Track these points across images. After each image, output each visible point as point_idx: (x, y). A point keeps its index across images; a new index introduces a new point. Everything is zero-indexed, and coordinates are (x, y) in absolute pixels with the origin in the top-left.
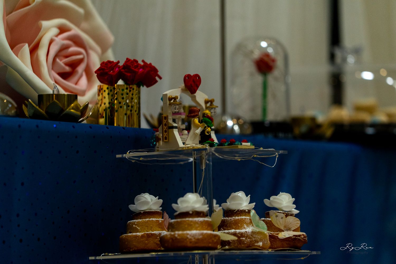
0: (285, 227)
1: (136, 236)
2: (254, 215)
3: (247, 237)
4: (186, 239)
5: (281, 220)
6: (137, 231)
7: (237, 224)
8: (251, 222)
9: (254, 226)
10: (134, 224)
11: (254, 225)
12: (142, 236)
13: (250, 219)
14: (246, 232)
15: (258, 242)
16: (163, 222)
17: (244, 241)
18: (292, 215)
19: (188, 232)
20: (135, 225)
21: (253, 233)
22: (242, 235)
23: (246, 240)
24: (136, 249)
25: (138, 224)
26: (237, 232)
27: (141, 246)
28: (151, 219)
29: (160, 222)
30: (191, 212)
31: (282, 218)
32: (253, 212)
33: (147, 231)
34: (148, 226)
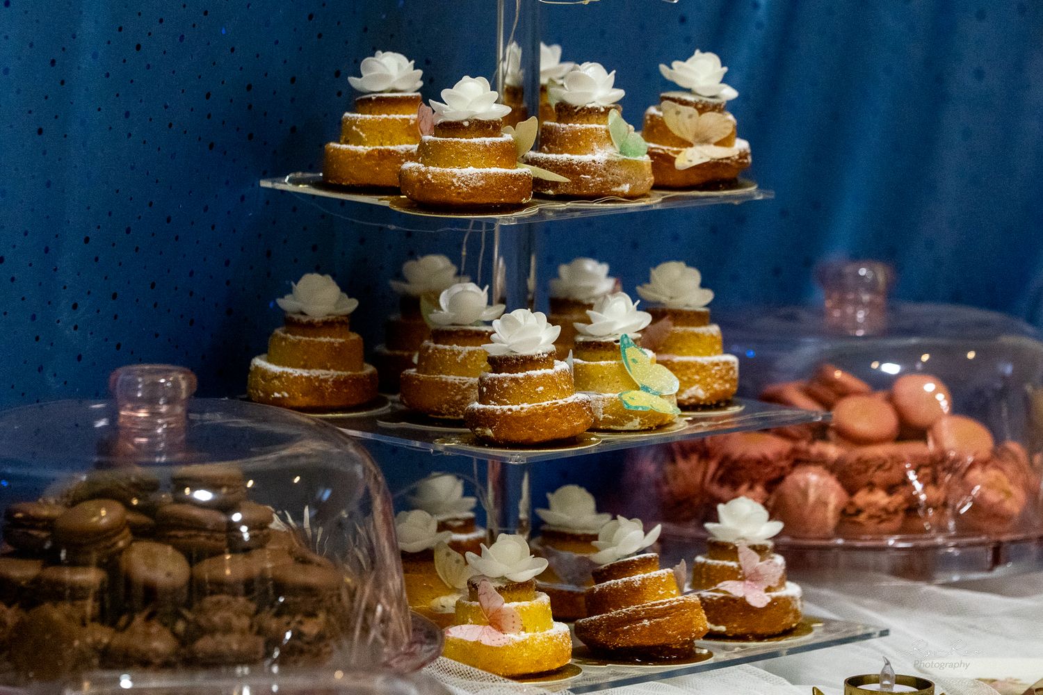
0: (697, 136)
1: (355, 155)
2: (615, 121)
3: (595, 173)
4: (449, 187)
5: (688, 121)
6: (360, 142)
7: (576, 142)
8: (609, 137)
9: (614, 147)
10: (354, 122)
11: (615, 144)
12: (369, 155)
13: (607, 131)
14: (594, 161)
15: (619, 185)
16: (417, 123)
17: (587, 182)
18: (715, 108)
19: (456, 170)
20: (357, 126)
21: (610, 163)
22: (585, 168)
23: (593, 180)
24: (354, 182)
25: (363, 125)
26: (574, 162)
27: (366, 178)
28: (392, 116)
29: (412, 122)
30: (466, 124)
31: (690, 116)
32: (614, 115)
33: (381, 145)
34: (382, 130)
